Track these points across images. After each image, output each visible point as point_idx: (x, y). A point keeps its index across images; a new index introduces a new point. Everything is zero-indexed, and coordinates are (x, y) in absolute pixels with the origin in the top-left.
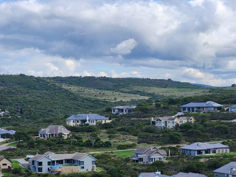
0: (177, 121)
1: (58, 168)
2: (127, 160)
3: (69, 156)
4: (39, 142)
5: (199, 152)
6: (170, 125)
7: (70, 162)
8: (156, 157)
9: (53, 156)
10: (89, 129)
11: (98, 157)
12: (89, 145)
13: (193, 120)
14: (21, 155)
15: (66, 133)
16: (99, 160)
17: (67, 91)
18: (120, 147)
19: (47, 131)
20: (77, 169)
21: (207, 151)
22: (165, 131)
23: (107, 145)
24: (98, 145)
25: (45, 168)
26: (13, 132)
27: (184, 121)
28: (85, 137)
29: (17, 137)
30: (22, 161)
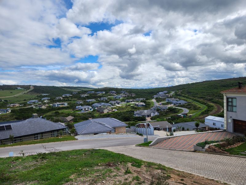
0: (85, 95)
1: (59, 106)
2: (75, 103)
3: (62, 103)
4: (55, 100)
5: (90, 101)
6: (84, 96)
7: (62, 104)
8: (81, 103)
9: (58, 103)
10: (67, 97)
11: (68, 103)
12: (67, 101)
13: (89, 95)
14: (51, 103)
15: (62, 98)
16: (68, 104)
17: (63, 89)
18: (73, 101)
19: (57, 98)
20: (64, 106)
21: (91, 101)
22: (83, 97)
23: (71, 100)
24: (69, 101)
25: (56, 106)
26: (49, 98)
27: (87, 95)
28: (66, 99)
29: (50, 99)
30: (51, 105)
